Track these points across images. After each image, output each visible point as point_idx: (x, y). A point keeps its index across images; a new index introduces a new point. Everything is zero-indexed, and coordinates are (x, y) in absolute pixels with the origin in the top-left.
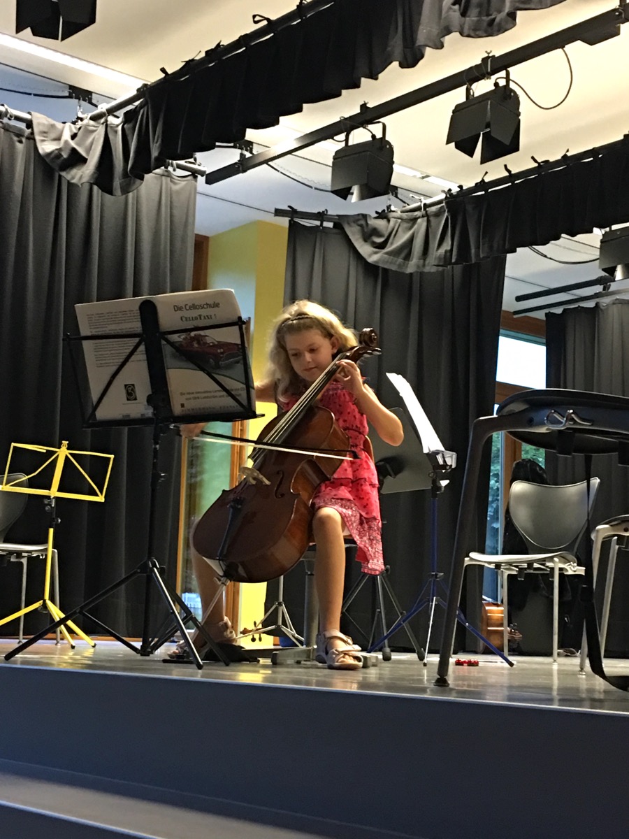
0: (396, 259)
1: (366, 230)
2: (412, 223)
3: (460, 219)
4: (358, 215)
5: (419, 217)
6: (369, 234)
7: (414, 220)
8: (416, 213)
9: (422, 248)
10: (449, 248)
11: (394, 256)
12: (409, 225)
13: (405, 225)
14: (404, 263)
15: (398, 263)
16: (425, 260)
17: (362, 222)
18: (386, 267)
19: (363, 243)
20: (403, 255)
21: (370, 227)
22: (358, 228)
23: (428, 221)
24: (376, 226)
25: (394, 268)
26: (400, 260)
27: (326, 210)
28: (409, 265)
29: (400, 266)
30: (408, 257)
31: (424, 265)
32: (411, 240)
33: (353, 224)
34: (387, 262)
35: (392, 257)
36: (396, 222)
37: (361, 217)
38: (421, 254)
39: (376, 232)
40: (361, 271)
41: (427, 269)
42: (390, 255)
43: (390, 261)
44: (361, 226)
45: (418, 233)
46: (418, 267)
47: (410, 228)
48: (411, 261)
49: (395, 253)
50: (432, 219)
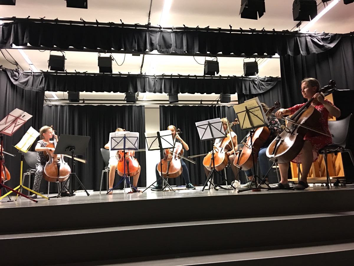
1: (13, 74)
2: (27, 76)
3: (47, 79)
4: (10, 69)
5: (30, 75)
6: (13, 76)
7: (29, 75)
8: (29, 74)
10: (44, 86)
11: (22, 84)
12: (26, 76)
13: (24, 76)
17: (12, 72)
18: (19, 86)
19: (12, 78)
20: (25, 84)
21: (14, 74)
23: (34, 77)
24: (16, 74)
25: (22, 87)
26: (24, 86)
27: (2, 66)
29: (24, 87)
30: (26, 85)
32: (28, 81)
33: (9, 72)
34: (20, 85)
36: (21, 75)
37: (11, 70)
38: (32, 85)
39: (15, 76)
40: (11, 85)
41: (33, 90)
44: (11, 73)
45: (30, 79)
46: (31, 89)
47: (27, 77)
48: (27, 87)
49: (23, 83)
50: (34, 76)
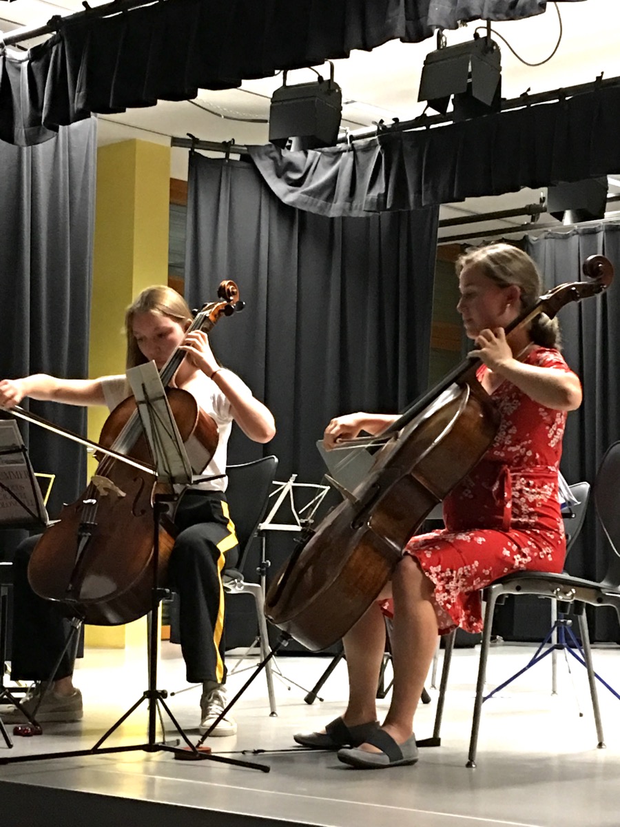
0: (316, 199)
1: (280, 164)
2: (335, 157)
3: (395, 158)
5: (344, 151)
6: (283, 169)
7: (338, 154)
8: (340, 146)
9: (348, 189)
10: (383, 191)
11: (314, 197)
12: (332, 159)
13: (327, 159)
14: (326, 205)
15: (319, 205)
16: (351, 202)
17: (276, 155)
18: (304, 208)
19: (276, 179)
20: (326, 194)
21: (285, 161)
22: (271, 161)
23: (355, 157)
24: (292, 160)
25: (313, 210)
26: (321, 202)
27: (233, 140)
28: (332, 208)
29: (321, 208)
30: (331, 198)
31: (351, 209)
32: (335, 178)
33: (263, 157)
34: (306, 203)
35: (311, 198)
36: (316, 155)
37: (273, 148)
38: (347, 194)
39: (291, 167)
40: (274, 213)
41: (355, 214)
42: (310, 196)
43: (309, 202)
44: (274, 159)
45: (342, 170)
46: (344, 211)
47: (333, 163)
48: (335, 203)
49: (316, 193)
50: (359, 154)
